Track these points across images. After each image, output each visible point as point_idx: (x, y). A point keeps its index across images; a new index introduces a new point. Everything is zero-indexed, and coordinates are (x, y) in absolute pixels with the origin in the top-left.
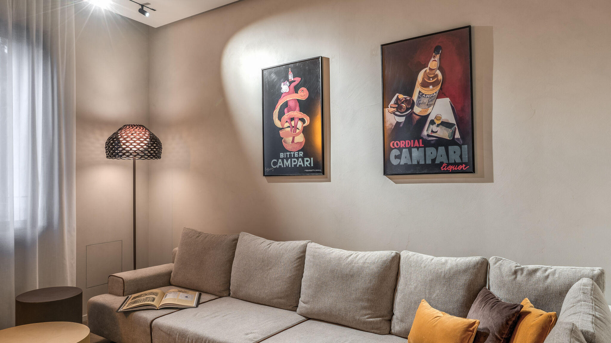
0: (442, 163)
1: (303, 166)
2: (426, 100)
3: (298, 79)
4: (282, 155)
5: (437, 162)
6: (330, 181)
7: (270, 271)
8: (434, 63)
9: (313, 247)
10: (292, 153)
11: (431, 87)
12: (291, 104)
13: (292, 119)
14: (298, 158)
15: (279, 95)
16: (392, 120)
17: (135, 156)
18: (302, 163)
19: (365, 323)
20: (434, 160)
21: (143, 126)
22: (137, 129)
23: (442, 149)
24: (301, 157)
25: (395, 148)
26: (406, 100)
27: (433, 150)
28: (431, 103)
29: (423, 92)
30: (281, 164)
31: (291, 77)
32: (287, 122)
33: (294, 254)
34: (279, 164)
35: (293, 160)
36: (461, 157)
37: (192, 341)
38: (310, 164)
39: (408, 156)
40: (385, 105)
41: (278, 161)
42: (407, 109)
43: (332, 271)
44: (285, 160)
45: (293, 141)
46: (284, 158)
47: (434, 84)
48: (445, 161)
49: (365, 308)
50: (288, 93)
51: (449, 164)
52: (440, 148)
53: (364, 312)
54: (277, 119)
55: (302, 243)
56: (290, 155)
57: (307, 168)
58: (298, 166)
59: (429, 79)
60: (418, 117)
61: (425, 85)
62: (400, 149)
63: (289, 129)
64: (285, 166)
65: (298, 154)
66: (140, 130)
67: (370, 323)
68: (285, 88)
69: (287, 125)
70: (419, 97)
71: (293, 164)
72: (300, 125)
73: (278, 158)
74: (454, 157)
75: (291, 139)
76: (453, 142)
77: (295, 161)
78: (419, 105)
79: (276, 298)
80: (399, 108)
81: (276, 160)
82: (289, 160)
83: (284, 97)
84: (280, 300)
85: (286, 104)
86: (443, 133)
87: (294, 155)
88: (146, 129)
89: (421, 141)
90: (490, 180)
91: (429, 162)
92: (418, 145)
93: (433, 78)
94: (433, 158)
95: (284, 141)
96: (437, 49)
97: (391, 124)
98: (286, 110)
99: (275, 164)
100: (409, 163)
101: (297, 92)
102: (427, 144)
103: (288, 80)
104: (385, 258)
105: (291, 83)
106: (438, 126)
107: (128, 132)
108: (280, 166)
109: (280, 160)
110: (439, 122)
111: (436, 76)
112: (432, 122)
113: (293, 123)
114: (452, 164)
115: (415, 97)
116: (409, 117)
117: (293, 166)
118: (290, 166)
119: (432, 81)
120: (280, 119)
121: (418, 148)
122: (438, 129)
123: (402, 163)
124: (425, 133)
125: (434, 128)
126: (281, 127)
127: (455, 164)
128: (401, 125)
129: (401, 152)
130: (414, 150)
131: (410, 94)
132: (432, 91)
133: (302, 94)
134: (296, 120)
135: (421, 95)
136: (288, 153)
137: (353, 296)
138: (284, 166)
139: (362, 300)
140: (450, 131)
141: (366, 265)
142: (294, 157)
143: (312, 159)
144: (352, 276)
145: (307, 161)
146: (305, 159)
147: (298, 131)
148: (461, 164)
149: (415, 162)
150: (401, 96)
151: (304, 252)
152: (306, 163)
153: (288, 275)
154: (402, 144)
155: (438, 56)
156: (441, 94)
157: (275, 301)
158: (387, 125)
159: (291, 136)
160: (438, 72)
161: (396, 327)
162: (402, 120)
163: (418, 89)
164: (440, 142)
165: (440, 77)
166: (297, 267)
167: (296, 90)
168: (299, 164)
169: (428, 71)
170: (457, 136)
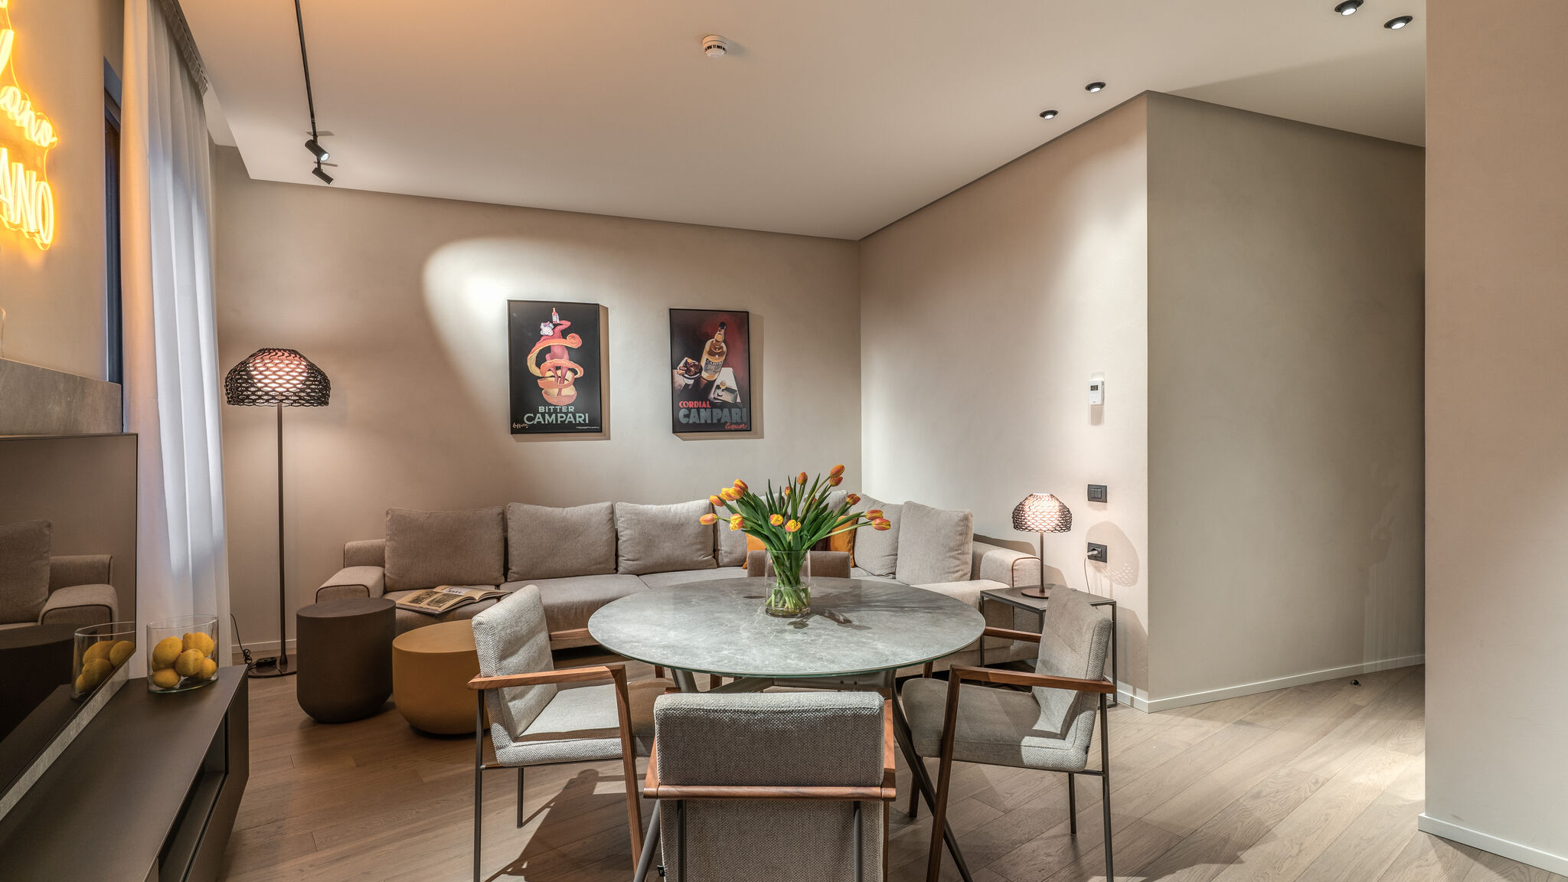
0: (726, 423)
1: (574, 422)
2: (713, 367)
3: (566, 324)
4: (541, 409)
5: (722, 421)
6: (609, 439)
7: (580, 538)
8: (719, 336)
9: (621, 507)
10: (558, 407)
11: (717, 356)
12: (556, 350)
13: (558, 368)
14: (566, 414)
15: (539, 336)
16: (682, 381)
17: (281, 401)
18: (572, 419)
19: (701, 562)
20: (719, 420)
21: (295, 352)
22: (284, 357)
23: (726, 411)
24: (571, 412)
25: (684, 408)
26: (695, 365)
27: (719, 411)
28: (717, 371)
29: (710, 359)
30: (541, 420)
31: (556, 318)
32: (550, 370)
33: (605, 517)
34: (537, 420)
35: (559, 415)
36: (741, 417)
37: (582, 609)
38: (584, 420)
39: (697, 415)
40: (673, 367)
41: (535, 416)
42: (696, 373)
43: (662, 524)
44: (546, 415)
45: (559, 393)
46: (545, 412)
47: (720, 354)
48: (728, 420)
49: (699, 550)
50: (552, 337)
51: (731, 424)
52: (724, 409)
53: (699, 553)
54: (534, 365)
55: (608, 504)
56: (555, 410)
57: (580, 424)
58: (566, 422)
59: (715, 349)
60: (705, 381)
61: (711, 353)
62: (689, 409)
63: (553, 379)
64: (547, 422)
65: (568, 409)
66: (291, 358)
67: (706, 561)
68: (546, 330)
69: (550, 373)
70: (706, 364)
71: (559, 420)
72: (569, 375)
73: (536, 412)
74: (736, 417)
75: (557, 390)
76: (735, 405)
77: (562, 417)
78: (706, 370)
79: (594, 565)
80: (688, 371)
81: (532, 415)
82: (554, 415)
83: (544, 340)
84: (598, 566)
85: (548, 350)
86: (727, 397)
87: (561, 409)
88: (301, 356)
89: (708, 402)
90: (762, 437)
91: (715, 421)
92: (705, 406)
93: (719, 349)
94: (719, 418)
95: (545, 393)
96: (722, 325)
97: (680, 385)
98: (548, 356)
99: (530, 419)
100: (698, 422)
101: (564, 337)
102: (713, 405)
103: (551, 322)
104: (704, 506)
105: (556, 325)
106: (723, 390)
107: (266, 361)
108: (539, 423)
109: (539, 415)
110: (724, 388)
111: (722, 347)
112: (718, 387)
113: (559, 373)
114: (734, 424)
115: (703, 364)
116: (698, 381)
117: (559, 422)
118: (554, 422)
119: (717, 351)
120: (538, 365)
121: (705, 409)
122: (723, 393)
123: (691, 422)
124: (712, 396)
125: (719, 392)
126: (540, 375)
127: (737, 423)
128: (690, 387)
129: (690, 412)
130: (702, 411)
131: (699, 359)
132: (718, 360)
133: (572, 340)
134: (564, 370)
135: (708, 362)
136: (552, 407)
137: (688, 542)
138: (545, 422)
139: (696, 544)
140: (733, 395)
141: (691, 514)
142: (561, 412)
143: (587, 415)
144: (682, 525)
145: (580, 417)
146: (577, 415)
147: (566, 382)
148: (742, 423)
149: (703, 421)
150: (690, 361)
151: (613, 512)
152: (578, 419)
153: (605, 538)
154: (691, 404)
155: (723, 331)
156: (725, 364)
157: (594, 567)
158: (676, 385)
159: (556, 388)
160: (723, 344)
161: (724, 558)
162: (691, 382)
163: (705, 357)
164: (724, 405)
165: (725, 349)
166: (610, 529)
167: (564, 334)
168: (568, 419)
169: (714, 342)
170: (739, 400)
